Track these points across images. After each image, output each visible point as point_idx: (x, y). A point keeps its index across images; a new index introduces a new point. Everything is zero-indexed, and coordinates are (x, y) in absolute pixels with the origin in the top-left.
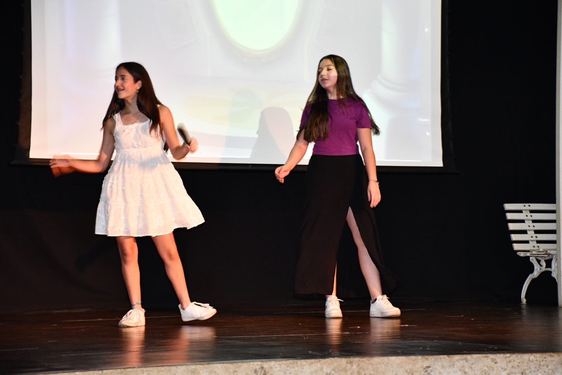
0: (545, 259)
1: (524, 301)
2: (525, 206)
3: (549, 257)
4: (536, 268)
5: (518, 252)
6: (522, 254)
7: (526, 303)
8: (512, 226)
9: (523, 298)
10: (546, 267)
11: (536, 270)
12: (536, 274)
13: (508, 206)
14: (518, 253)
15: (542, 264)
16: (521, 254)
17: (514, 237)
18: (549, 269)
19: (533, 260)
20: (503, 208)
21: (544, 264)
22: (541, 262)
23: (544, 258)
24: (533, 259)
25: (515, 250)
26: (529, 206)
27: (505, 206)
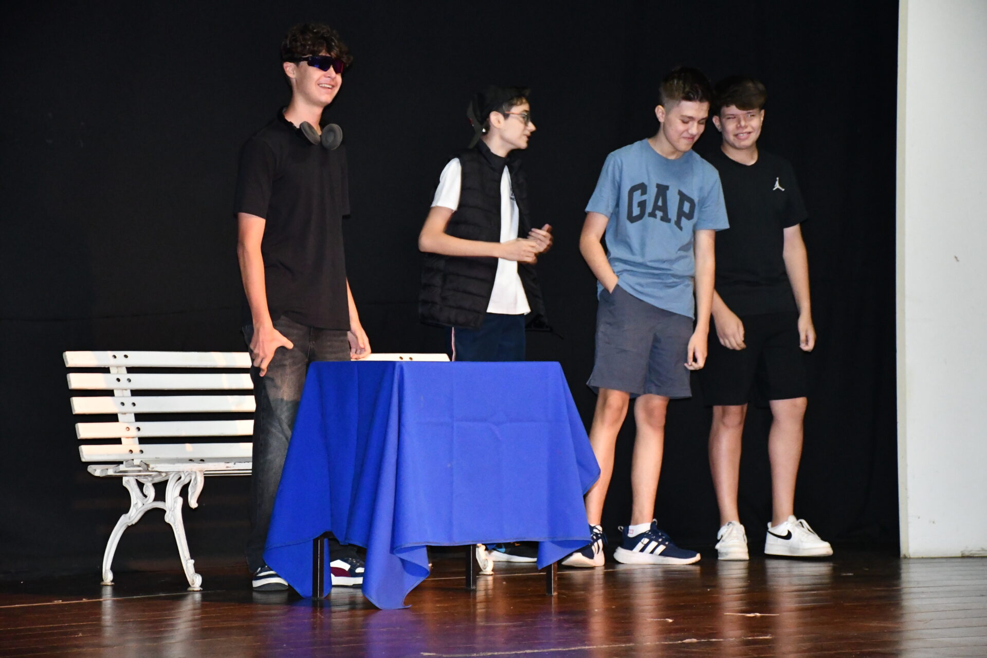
0: (154, 482)
1: (108, 576)
2: (115, 357)
3: (161, 477)
4: (135, 503)
5: (89, 466)
6: (97, 471)
7: (112, 581)
8: (80, 405)
9: (106, 570)
10: (156, 499)
11: (134, 506)
12: (133, 516)
13: (73, 358)
14: (91, 469)
15: (146, 493)
16: (95, 470)
17: (84, 430)
18: (159, 505)
19: (129, 483)
20: (62, 361)
21: (151, 492)
22: (145, 487)
23: (150, 479)
24: (128, 481)
25: (83, 460)
26: (126, 356)
27: (66, 356)
